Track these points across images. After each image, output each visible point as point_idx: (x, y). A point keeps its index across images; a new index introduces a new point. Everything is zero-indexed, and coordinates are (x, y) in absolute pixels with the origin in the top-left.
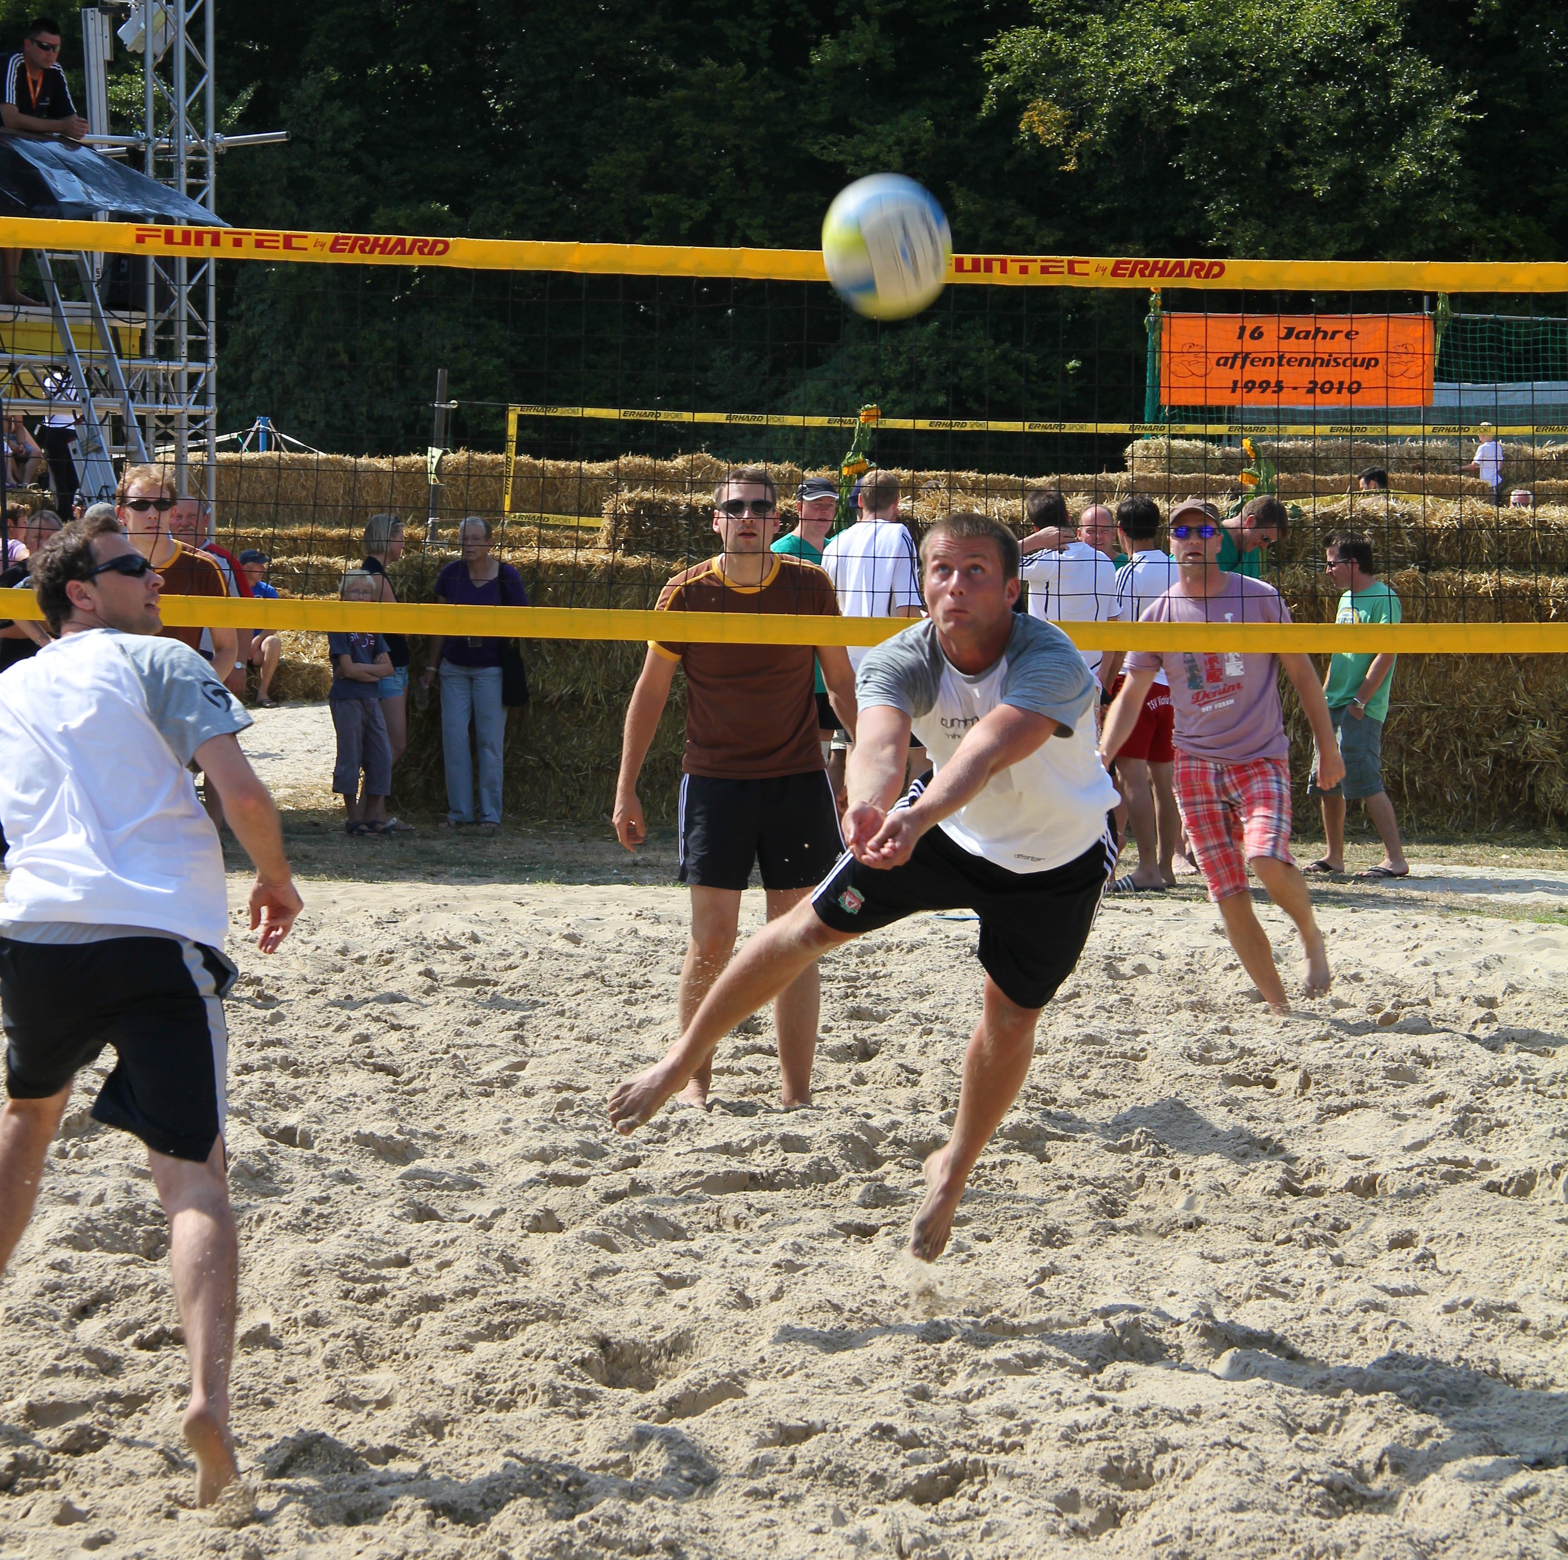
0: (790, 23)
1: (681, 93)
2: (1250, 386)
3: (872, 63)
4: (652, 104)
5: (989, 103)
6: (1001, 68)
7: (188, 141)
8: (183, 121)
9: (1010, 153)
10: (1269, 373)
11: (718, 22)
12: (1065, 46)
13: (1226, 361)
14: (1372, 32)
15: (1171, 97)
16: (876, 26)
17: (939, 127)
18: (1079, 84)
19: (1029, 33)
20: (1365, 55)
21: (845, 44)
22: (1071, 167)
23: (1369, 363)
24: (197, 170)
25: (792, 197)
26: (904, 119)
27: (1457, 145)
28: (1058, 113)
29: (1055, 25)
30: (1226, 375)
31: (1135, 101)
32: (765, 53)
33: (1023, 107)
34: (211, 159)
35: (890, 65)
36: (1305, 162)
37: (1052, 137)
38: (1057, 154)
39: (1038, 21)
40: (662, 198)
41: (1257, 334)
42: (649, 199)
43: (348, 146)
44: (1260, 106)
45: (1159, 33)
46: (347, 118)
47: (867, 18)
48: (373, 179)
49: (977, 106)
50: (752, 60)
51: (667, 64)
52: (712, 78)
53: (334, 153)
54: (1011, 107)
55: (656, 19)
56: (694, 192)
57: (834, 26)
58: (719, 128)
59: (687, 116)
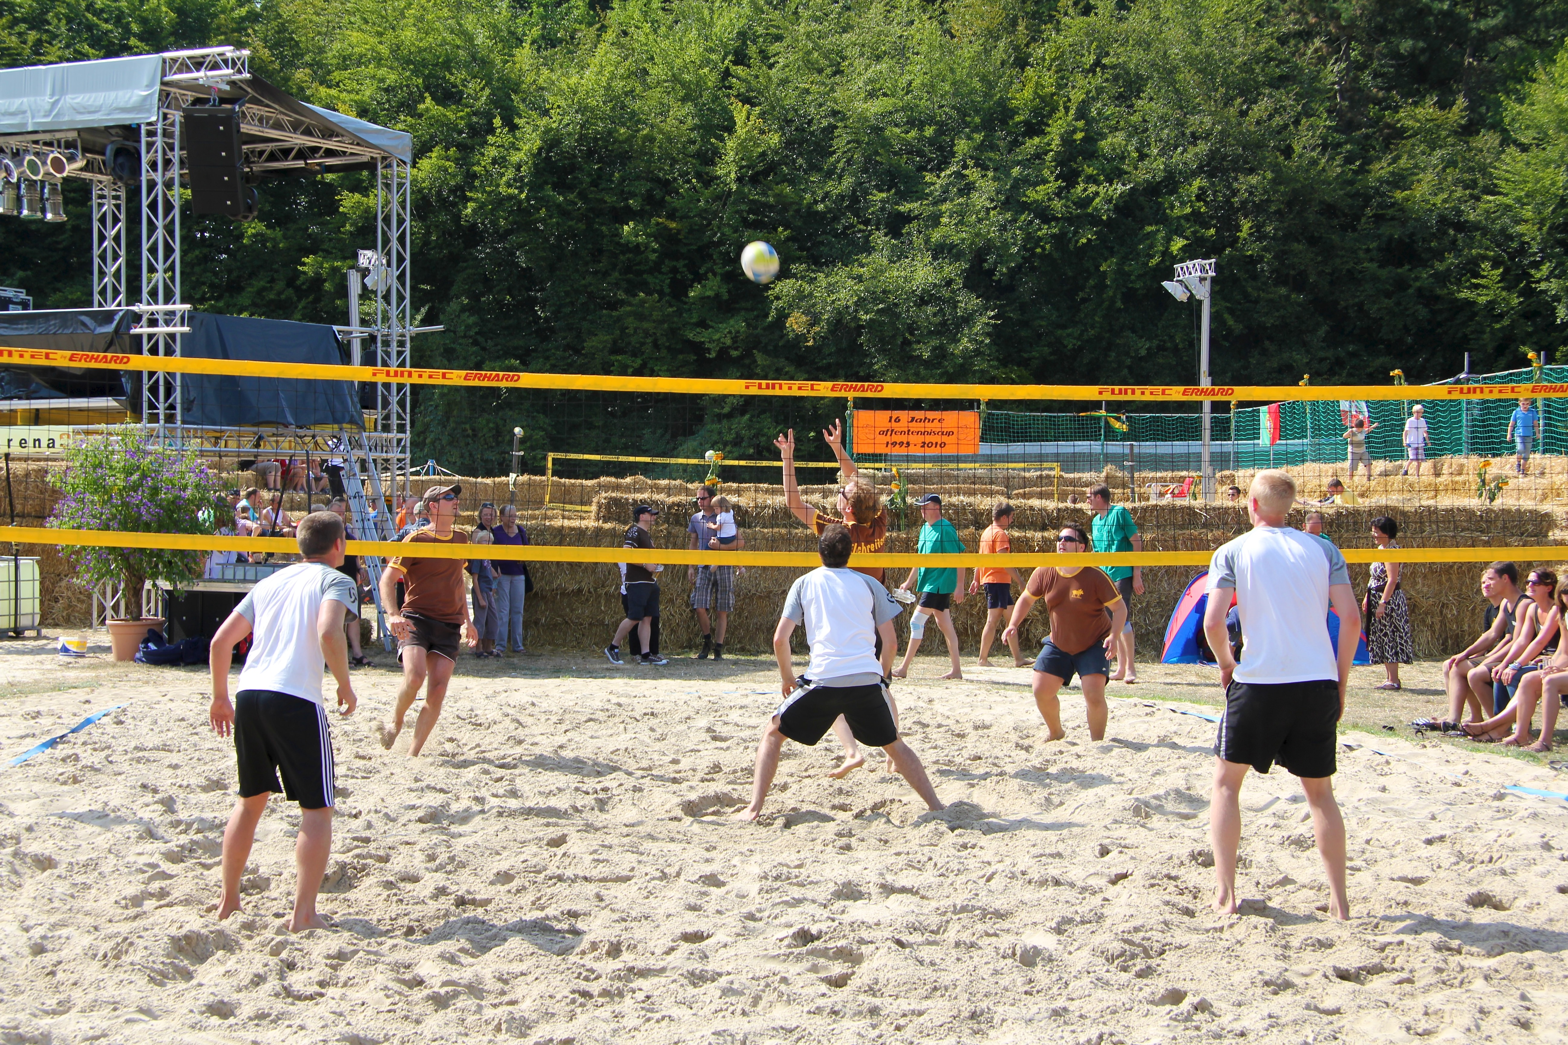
0: (679, 277)
1: (629, 309)
2: (894, 444)
3: (717, 295)
4: (614, 313)
5: (773, 313)
6: (778, 298)
7: (396, 330)
8: (394, 320)
9: (782, 336)
10: (904, 438)
11: (645, 276)
12: (807, 288)
13: (883, 433)
14: (949, 283)
15: (856, 311)
16: (718, 278)
17: (748, 325)
18: (814, 305)
19: (790, 282)
20: (946, 293)
21: (704, 286)
22: (810, 343)
23: (949, 434)
24: (401, 344)
25: (681, 357)
26: (732, 322)
27: (988, 334)
28: (804, 318)
29: (803, 278)
30: (883, 440)
31: (839, 313)
32: (667, 290)
33: (787, 316)
34: (408, 339)
35: (726, 297)
36: (919, 342)
37: (801, 330)
38: (804, 338)
39: (794, 276)
40: (620, 357)
41: (898, 420)
42: (613, 358)
43: (472, 333)
44: (898, 316)
45: (850, 282)
46: (471, 320)
47: (715, 274)
48: (484, 349)
49: (767, 315)
50: (661, 293)
51: (621, 295)
52: (643, 302)
53: (465, 336)
54: (783, 316)
55: (616, 274)
56: (635, 355)
57: (699, 278)
58: (646, 325)
59: (631, 319)
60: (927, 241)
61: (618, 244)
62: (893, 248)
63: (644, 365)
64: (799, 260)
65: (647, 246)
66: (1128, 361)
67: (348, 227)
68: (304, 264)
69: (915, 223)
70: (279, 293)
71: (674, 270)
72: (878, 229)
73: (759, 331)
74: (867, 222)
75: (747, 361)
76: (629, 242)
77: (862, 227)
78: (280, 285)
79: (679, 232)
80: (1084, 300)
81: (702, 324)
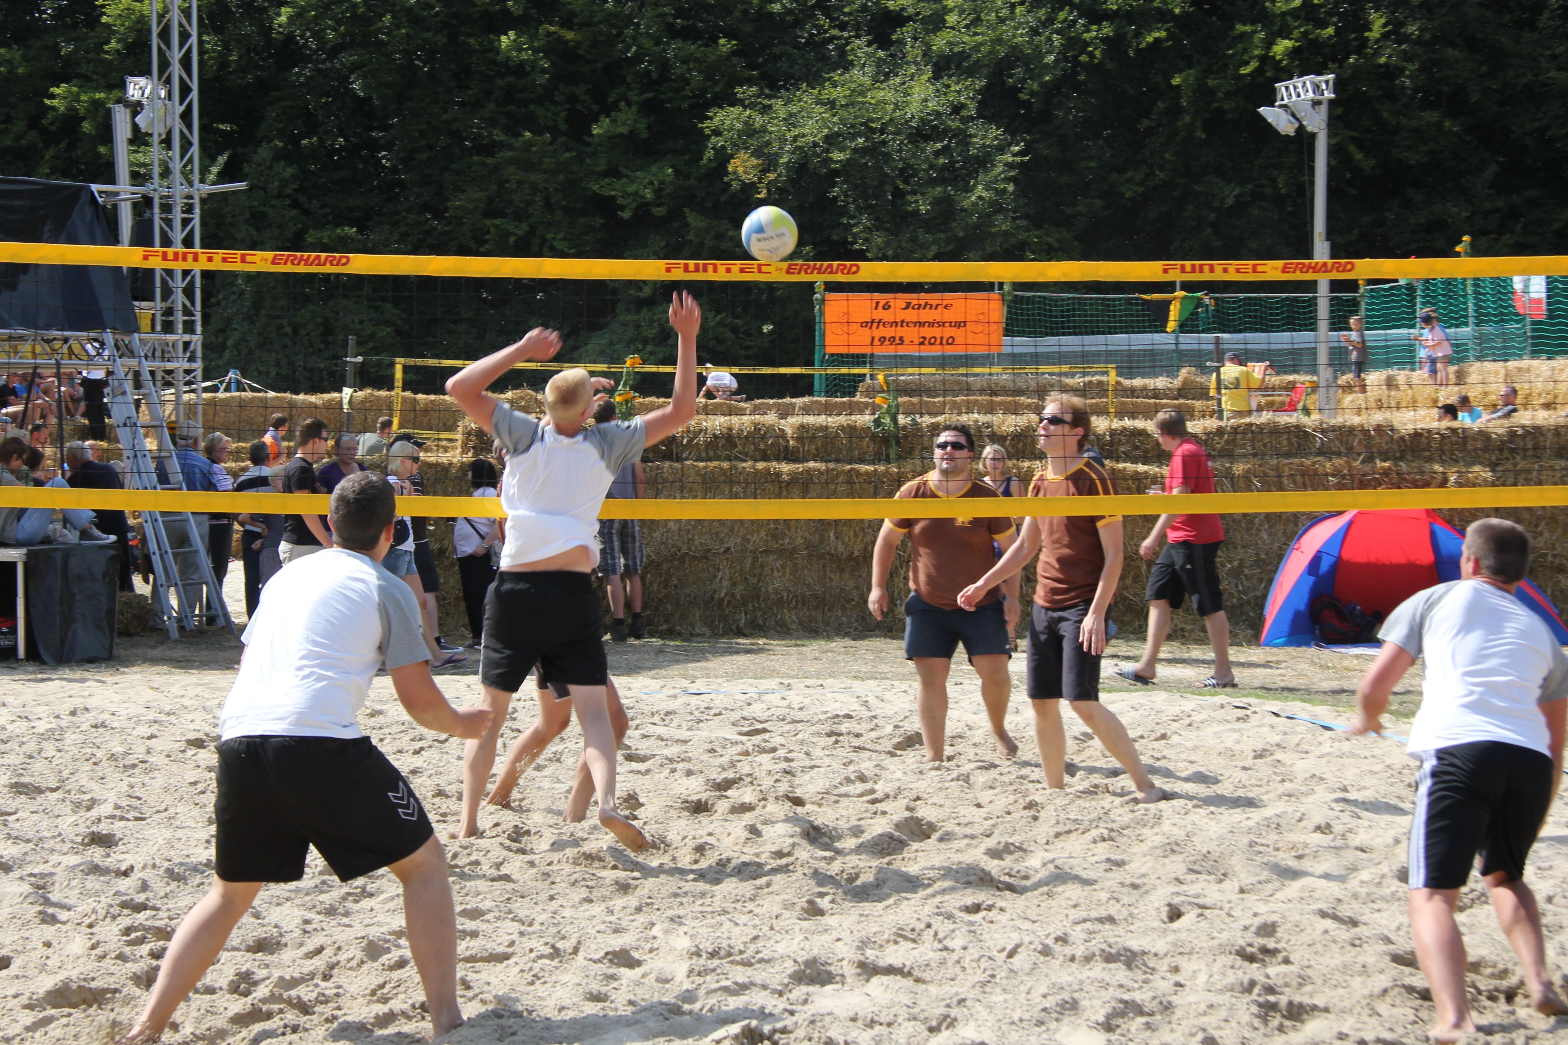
0: (579, 107)
1: (509, 154)
4: (489, 161)
5: (710, 154)
6: (717, 132)
7: (181, 189)
8: (177, 176)
11: (532, 107)
14: (958, 109)
15: (827, 150)
16: (635, 109)
17: (675, 173)
19: (735, 111)
20: (953, 123)
21: (614, 121)
23: (959, 325)
24: (188, 208)
25: (582, 221)
28: (754, 162)
29: (752, 106)
30: (867, 334)
31: (804, 154)
33: (730, 158)
34: (197, 201)
35: (644, 134)
36: (915, 193)
37: (750, 177)
38: (753, 187)
39: (741, 103)
40: (497, 222)
41: (887, 307)
42: (487, 222)
43: (289, 191)
44: (886, 157)
45: (819, 110)
46: (288, 173)
47: (629, 104)
48: (306, 212)
49: (701, 158)
50: (555, 131)
51: (498, 135)
52: (529, 144)
53: (280, 196)
54: (723, 158)
55: (492, 106)
56: (518, 217)
57: (608, 109)
58: (534, 177)
59: (512, 169)
60: (927, 53)
61: (494, 62)
62: (880, 62)
63: (532, 231)
64: (750, 82)
65: (533, 64)
66: (1212, 217)
67: (113, 44)
68: (53, 96)
69: (910, 27)
70: (18, 138)
71: (572, 99)
72: (858, 37)
73: (692, 181)
74: (843, 27)
75: (675, 224)
76: (508, 59)
77: (835, 32)
78: (19, 126)
79: (578, 44)
80: (1149, 132)
81: (613, 173)
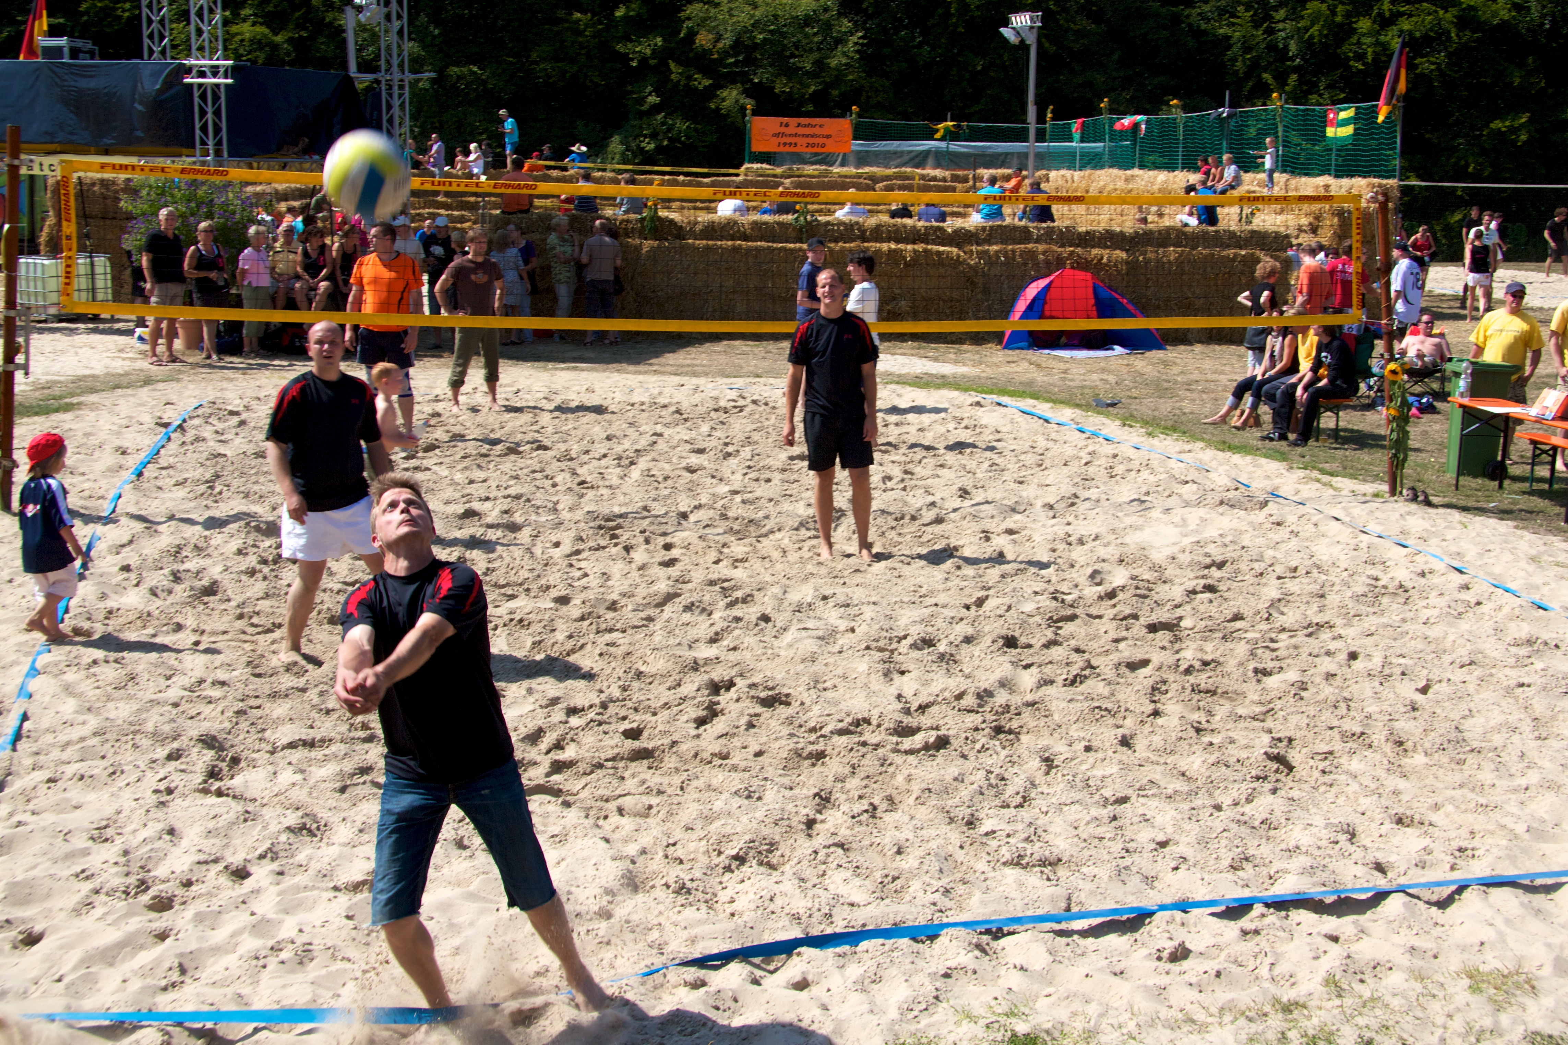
1: (567, 25)
2: (785, 144)
3: (638, 15)
7: (397, 75)
9: (692, 50)
10: (793, 140)
12: (713, 10)
13: (776, 135)
14: (826, 10)
17: (664, 40)
18: (718, 26)
20: (823, 18)
21: (628, 8)
22: (715, 56)
23: (828, 137)
24: (401, 88)
25: (609, 65)
26: (651, 37)
27: (857, 51)
30: (776, 140)
31: (738, 32)
32: (598, 10)
34: (407, 83)
36: (802, 56)
38: (710, 52)
41: (787, 125)
44: (785, 35)
49: (679, 32)
50: (593, 12)
51: (561, 13)
52: (578, 20)
54: (692, 34)
58: (580, 39)
59: (568, 34)
73: (673, 44)
75: (663, 70)
81: (627, 38)
